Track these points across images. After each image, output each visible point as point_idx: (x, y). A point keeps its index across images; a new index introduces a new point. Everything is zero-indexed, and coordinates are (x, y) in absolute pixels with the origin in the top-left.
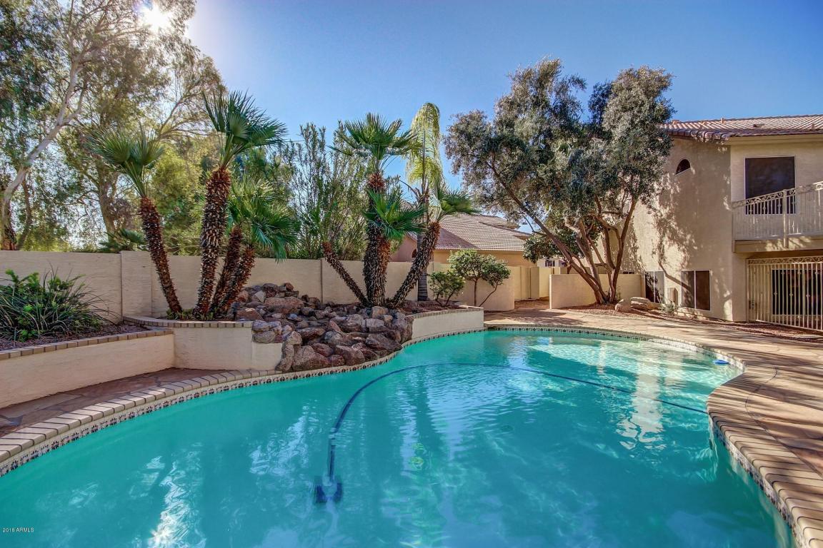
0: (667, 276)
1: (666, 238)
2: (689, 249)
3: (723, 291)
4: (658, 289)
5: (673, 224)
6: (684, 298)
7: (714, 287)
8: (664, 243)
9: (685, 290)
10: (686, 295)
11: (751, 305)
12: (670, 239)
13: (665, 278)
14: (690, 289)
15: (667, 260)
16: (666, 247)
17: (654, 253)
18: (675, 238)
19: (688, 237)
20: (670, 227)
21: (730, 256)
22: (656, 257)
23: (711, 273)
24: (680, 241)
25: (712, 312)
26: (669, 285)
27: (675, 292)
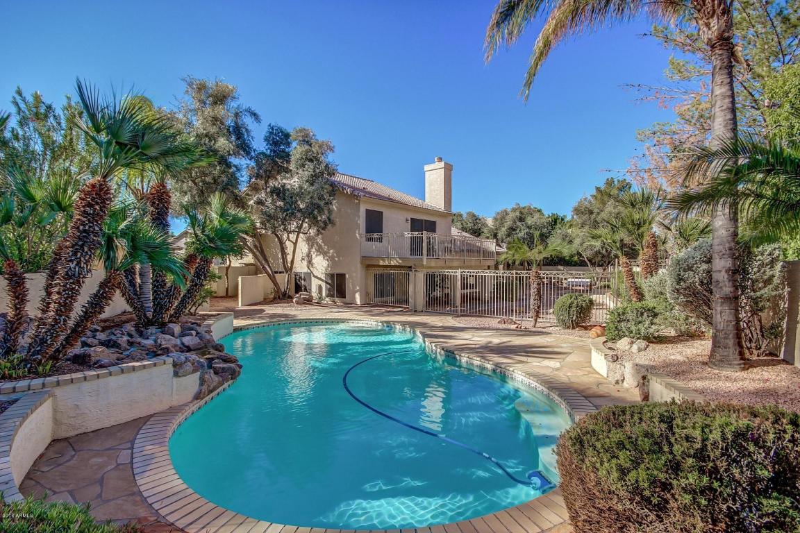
0: (314, 276)
1: (314, 250)
2: (331, 259)
3: (354, 287)
4: (307, 285)
5: (320, 241)
6: (327, 292)
7: (349, 286)
8: (312, 253)
9: (329, 286)
10: (329, 290)
11: (367, 294)
12: (317, 251)
13: (313, 278)
14: (332, 286)
15: (315, 266)
16: (314, 256)
17: (303, 259)
18: (320, 251)
19: (331, 251)
20: (317, 243)
21: (359, 265)
22: (305, 263)
23: (347, 276)
24: (325, 254)
25: (347, 299)
26: (315, 284)
27: (320, 287)
